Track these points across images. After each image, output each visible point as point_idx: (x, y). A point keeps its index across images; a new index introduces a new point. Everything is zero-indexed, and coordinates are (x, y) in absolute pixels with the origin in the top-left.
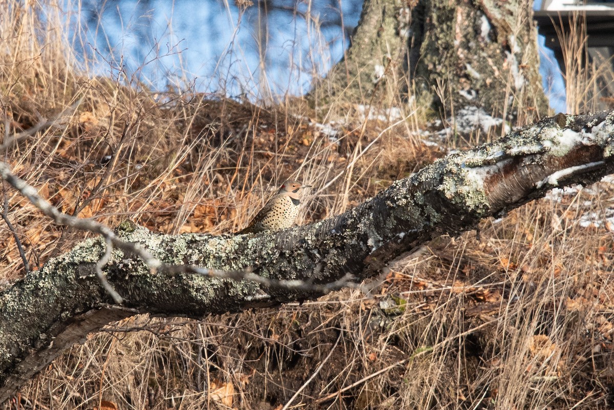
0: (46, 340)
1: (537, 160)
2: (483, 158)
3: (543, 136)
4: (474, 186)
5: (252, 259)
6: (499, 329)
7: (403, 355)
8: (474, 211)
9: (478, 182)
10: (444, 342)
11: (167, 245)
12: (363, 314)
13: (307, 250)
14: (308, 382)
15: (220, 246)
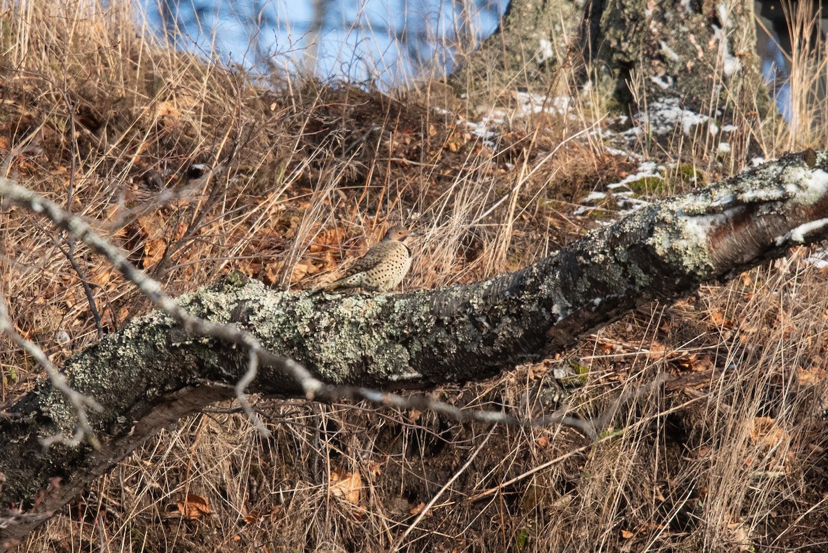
0: (125, 424)
1: (777, 209)
2: (706, 204)
3: (786, 177)
4: (694, 240)
5: (399, 327)
6: (710, 408)
7: (583, 439)
8: (693, 273)
9: (700, 235)
10: (638, 424)
11: (288, 305)
12: (531, 385)
13: (472, 318)
14: (459, 473)
15: (358, 308)
